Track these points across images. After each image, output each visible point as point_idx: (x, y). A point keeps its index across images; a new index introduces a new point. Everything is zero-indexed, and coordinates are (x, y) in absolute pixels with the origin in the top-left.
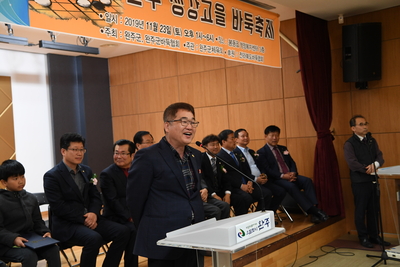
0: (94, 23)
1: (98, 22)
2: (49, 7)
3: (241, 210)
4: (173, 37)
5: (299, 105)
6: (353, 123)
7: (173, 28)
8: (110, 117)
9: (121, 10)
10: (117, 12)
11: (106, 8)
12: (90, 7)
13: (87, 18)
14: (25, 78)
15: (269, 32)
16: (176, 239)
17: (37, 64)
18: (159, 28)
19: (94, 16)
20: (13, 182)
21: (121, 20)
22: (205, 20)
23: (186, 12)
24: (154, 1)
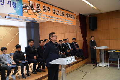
2: (27, 12)
3: (67, 56)
4: (53, 19)
5: (80, 34)
6: (91, 38)
7: (53, 17)
8: (39, 36)
9: (42, 13)
12: (36, 12)
13: (35, 14)
14: (21, 27)
15: (74, 18)
16: (54, 62)
17: (24, 24)
18: (50, 17)
19: (36, 14)
20: (19, 49)
21: (42, 15)
22: (60, 15)
23: (56, 13)
24: (49, 11)
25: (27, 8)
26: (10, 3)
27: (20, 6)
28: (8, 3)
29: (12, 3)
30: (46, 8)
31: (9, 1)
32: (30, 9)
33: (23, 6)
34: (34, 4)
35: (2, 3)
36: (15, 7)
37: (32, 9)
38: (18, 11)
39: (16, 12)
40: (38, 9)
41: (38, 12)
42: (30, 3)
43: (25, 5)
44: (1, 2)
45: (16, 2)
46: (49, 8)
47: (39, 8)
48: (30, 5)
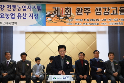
0: (64, 22)
1: (66, 22)
2: (51, 21)
7: (96, 19)
9: (74, 17)
10: (73, 18)
11: (69, 18)
12: (63, 18)
13: (62, 21)
18: (90, 20)
19: (65, 20)
21: (74, 20)
23: (102, 13)
24: (87, 13)
25: (52, 16)
26: (31, 15)
27: (43, 16)
28: (30, 16)
29: (34, 15)
30: (82, 10)
31: (30, 14)
32: (56, 16)
33: (46, 15)
34: (62, 9)
35: (25, 17)
36: (36, 18)
37: (58, 16)
38: (40, 22)
39: (38, 23)
40: (67, 14)
41: (67, 18)
42: (56, 10)
43: (48, 13)
44: (23, 16)
45: (39, 13)
46: (88, 9)
47: (69, 13)
48: (55, 12)
